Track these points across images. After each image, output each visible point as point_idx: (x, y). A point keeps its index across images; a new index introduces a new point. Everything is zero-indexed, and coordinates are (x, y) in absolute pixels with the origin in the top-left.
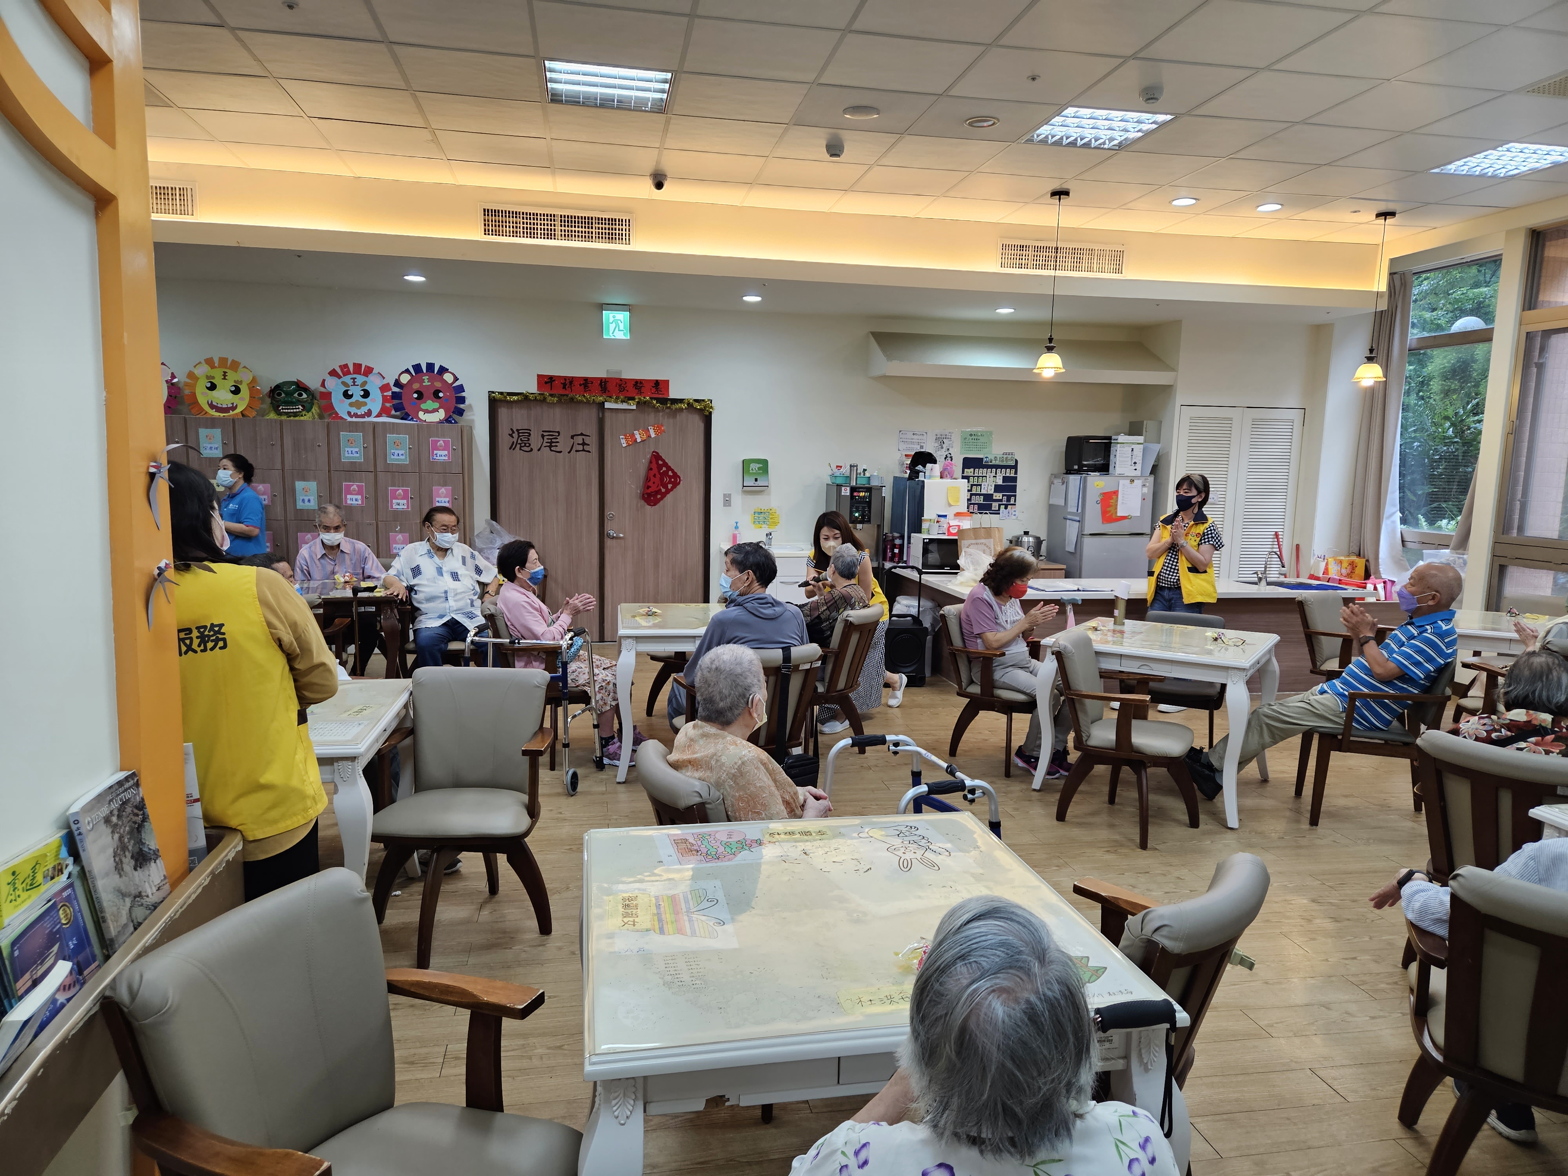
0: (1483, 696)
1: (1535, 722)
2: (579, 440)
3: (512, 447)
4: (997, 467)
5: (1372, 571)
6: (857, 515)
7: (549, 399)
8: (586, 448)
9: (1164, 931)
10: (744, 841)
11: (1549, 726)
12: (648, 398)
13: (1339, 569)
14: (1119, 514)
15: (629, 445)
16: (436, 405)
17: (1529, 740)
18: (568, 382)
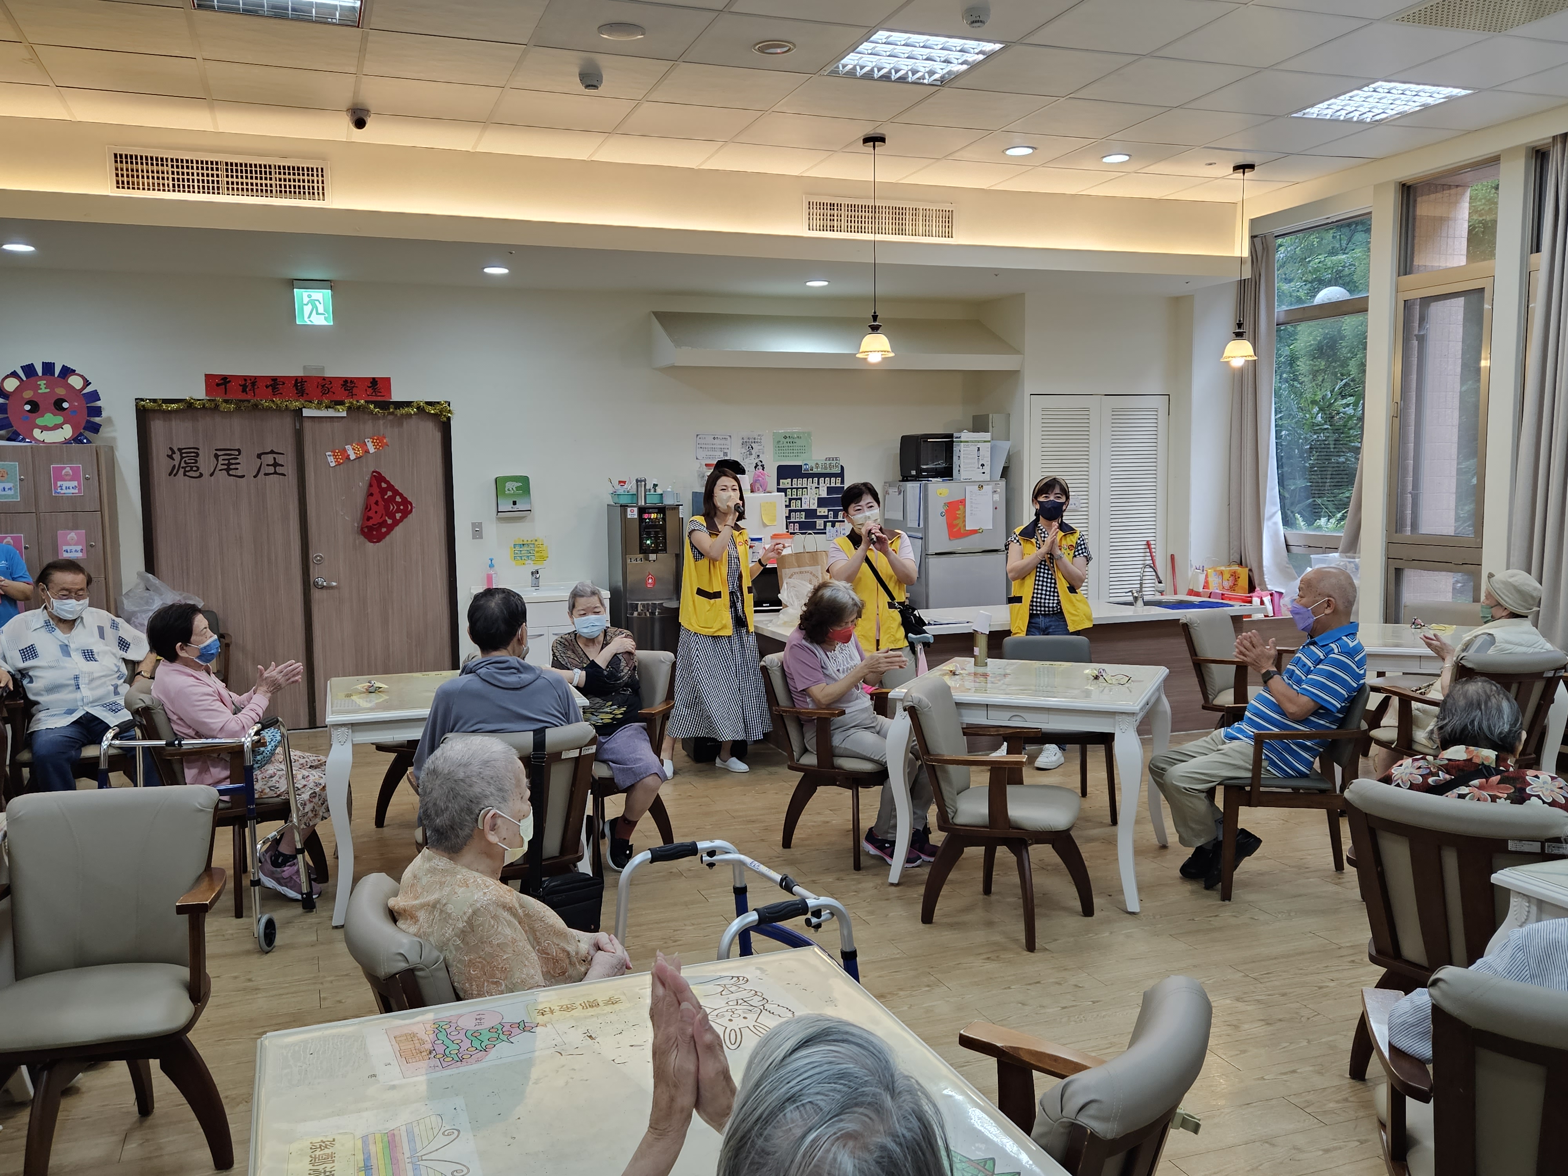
0: (1397, 724)
1: (1476, 760)
2: (269, 459)
3: (173, 472)
4: (819, 476)
5: (1256, 582)
6: (648, 542)
7: (224, 407)
8: (279, 470)
9: (1092, 1110)
10: (500, 1027)
11: (1493, 765)
12: (362, 401)
13: (1221, 581)
14: (968, 527)
15: (339, 464)
16: (59, 419)
17: (1472, 783)
18: (249, 383)
